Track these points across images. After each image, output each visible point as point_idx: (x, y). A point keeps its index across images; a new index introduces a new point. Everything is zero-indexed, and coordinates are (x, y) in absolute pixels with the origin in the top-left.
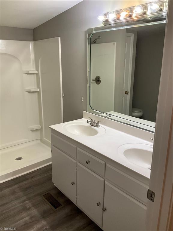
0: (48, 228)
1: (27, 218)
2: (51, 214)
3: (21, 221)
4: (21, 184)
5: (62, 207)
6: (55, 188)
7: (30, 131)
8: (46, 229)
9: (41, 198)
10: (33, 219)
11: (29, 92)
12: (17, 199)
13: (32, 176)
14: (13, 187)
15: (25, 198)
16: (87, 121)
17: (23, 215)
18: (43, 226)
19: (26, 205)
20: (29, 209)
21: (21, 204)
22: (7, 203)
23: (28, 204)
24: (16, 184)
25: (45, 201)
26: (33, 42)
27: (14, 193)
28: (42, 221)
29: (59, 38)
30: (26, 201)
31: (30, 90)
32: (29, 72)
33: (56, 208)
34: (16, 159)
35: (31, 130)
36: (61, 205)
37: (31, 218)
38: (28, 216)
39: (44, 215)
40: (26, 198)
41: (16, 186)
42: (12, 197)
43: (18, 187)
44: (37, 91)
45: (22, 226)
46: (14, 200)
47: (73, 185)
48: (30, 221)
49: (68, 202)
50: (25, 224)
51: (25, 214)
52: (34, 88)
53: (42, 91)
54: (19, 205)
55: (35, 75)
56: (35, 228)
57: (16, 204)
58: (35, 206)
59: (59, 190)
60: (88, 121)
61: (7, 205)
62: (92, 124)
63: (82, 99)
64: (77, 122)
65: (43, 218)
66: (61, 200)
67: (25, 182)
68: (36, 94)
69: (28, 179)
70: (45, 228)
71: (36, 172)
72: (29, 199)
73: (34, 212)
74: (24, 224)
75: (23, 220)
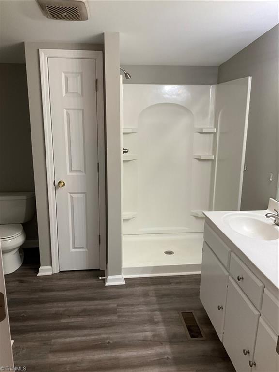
0: (170, 358)
1: (149, 334)
2: (182, 342)
3: (141, 333)
4: (160, 287)
5: (202, 338)
6: (203, 310)
7: (194, 218)
8: (168, 358)
9: (178, 315)
10: (156, 338)
11: (200, 160)
12: (147, 304)
13: (178, 281)
14: (147, 288)
15: (156, 307)
16: (266, 215)
17: (146, 328)
18: (165, 353)
19: (154, 317)
20: (157, 323)
21: (149, 313)
22: (132, 305)
23: (158, 316)
24: (153, 284)
25: (181, 321)
26: (215, 86)
27: (146, 295)
28: (167, 346)
29: (250, 78)
30: (156, 311)
31: (201, 157)
32: (202, 129)
33: (192, 336)
34: (165, 253)
35: (194, 216)
36: (202, 337)
37: (154, 336)
38: (152, 331)
39: (173, 339)
40: (158, 307)
41: (152, 288)
42: (142, 300)
43: (155, 290)
44: (211, 158)
45: (139, 340)
46: (143, 304)
47: (219, 309)
48: (152, 339)
49: (214, 337)
50: (143, 340)
51: (148, 327)
52: (207, 154)
53: (218, 160)
54: (146, 313)
55: (212, 135)
56: (153, 350)
57: (143, 310)
58: (166, 322)
59: (207, 315)
60: (269, 215)
61: (133, 307)
62: (276, 222)
63: (271, 177)
64: (252, 213)
65: (169, 342)
66: (204, 330)
67: (164, 287)
68: (210, 163)
69: (170, 283)
70: (166, 357)
71: (184, 277)
72: (161, 310)
73: (162, 329)
74: (142, 338)
75: (144, 334)
